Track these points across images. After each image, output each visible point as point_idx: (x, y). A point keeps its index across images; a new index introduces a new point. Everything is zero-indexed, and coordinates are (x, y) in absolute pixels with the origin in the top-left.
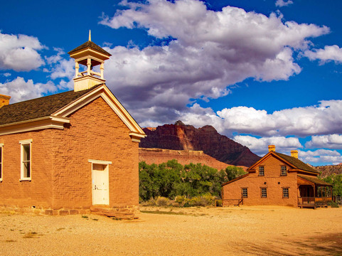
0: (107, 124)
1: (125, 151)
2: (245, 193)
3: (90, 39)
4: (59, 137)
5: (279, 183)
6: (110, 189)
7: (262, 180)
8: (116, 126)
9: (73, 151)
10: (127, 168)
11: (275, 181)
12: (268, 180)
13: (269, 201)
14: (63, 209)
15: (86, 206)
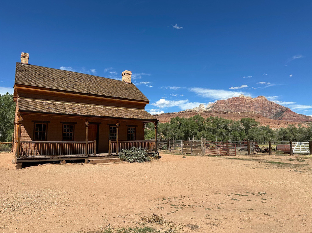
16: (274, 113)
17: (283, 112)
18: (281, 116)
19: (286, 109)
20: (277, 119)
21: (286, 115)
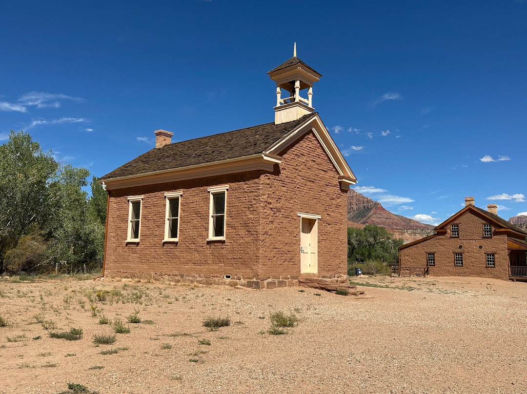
0: (317, 166)
1: (334, 202)
2: (431, 259)
3: (295, 55)
4: (268, 181)
5: (481, 247)
6: (319, 252)
7: (456, 243)
8: (325, 168)
9: (283, 201)
10: (336, 224)
11: (475, 244)
12: (465, 243)
13: (466, 270)
14: (270, 280)
15: (295, 275)
16: (354, 211)
17: (368, 209)
18: (365, 216)
19: (375, 204)
20: (359, 222)
21: (374, 216)
